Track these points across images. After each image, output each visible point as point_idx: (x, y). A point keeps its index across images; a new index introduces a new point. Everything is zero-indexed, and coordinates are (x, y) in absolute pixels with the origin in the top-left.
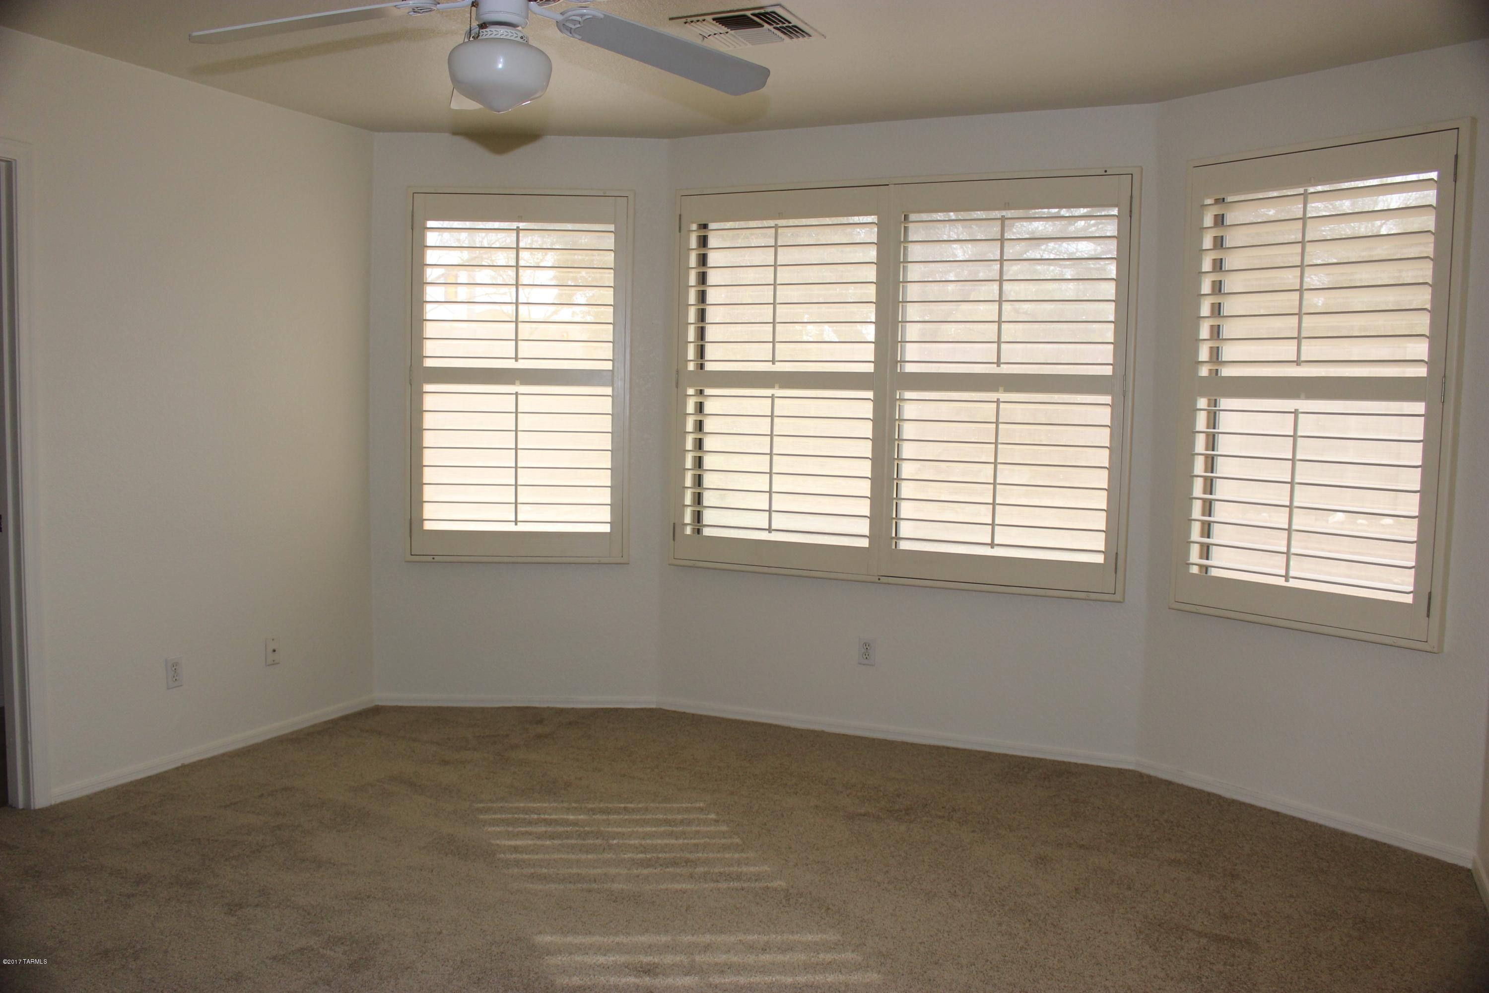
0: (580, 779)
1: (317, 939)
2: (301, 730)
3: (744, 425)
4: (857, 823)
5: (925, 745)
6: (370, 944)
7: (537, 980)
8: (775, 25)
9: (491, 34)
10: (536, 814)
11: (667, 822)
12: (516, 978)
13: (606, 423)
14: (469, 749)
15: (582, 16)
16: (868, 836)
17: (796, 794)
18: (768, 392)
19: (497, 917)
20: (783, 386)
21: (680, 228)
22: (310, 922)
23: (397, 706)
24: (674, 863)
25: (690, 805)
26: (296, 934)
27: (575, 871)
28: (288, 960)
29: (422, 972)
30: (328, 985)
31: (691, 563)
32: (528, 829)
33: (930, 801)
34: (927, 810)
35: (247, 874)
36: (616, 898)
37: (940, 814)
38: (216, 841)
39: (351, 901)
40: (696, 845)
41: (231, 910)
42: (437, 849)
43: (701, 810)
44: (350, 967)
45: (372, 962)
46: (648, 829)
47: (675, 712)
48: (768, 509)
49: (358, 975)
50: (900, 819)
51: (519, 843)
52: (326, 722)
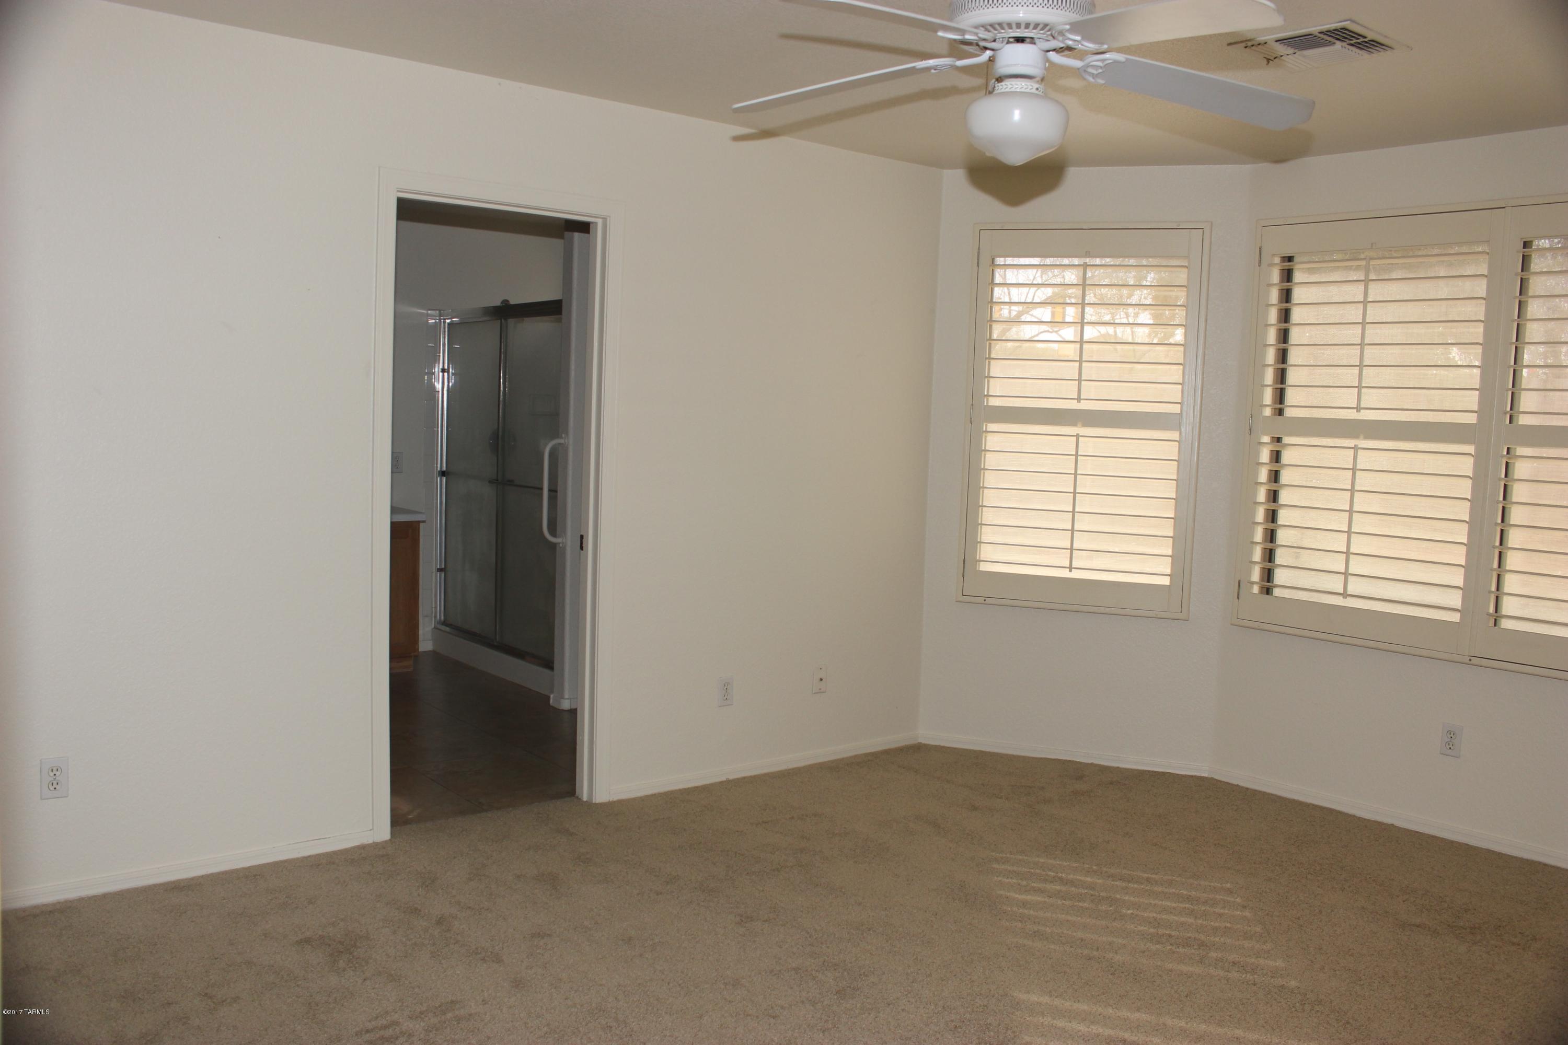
0: (1108, 842)
1: (813, 961)
2: (843, 759)
3: (1325, 478)
4: (1407, 933)
5: (1516, 858)
6: (861, 975)
7: (1013, 1039)
8: (1349, 42)
9: (1006, 88)
10: (1053, 872)
11: (1188, 899)
12: (992, 1033)
13: (1171, 471)
14: (1001, 798)
15: (1103, 60)
16: (1416, 950)
17: (1343, 890)
18: (1350, 443)
19: (989, 970)
20: (1368, 437)
21: (1260, 261)
22: (810, 945)
23: (939, 746)
24: (1186, 943)
25: (1219, 885)
26: (795, 954)
27: (1079, 934)
28: (782, 976)
29: (903, 1010)
30: (813, 1006)
31: (1256, 625)
32: (1041, 885)
33: (1505, 924)
34: (1499, 932)
35: (763, 891)
36: (1115, 970)
37: (1515, 940)
38: (743, 855)
39: (852, 931)
40: (1216, 929)
41: (742, 921)
42: (946, 893)
43: (1230, 892)
44: (836, 993)
45: (858, 992)
46: (1168, 904)
47: (1227, 783)
48: (1343, 571)
49: (843, 1002)
50: (1462, 937)
51: (1029, 897)
52: (866, 755)
